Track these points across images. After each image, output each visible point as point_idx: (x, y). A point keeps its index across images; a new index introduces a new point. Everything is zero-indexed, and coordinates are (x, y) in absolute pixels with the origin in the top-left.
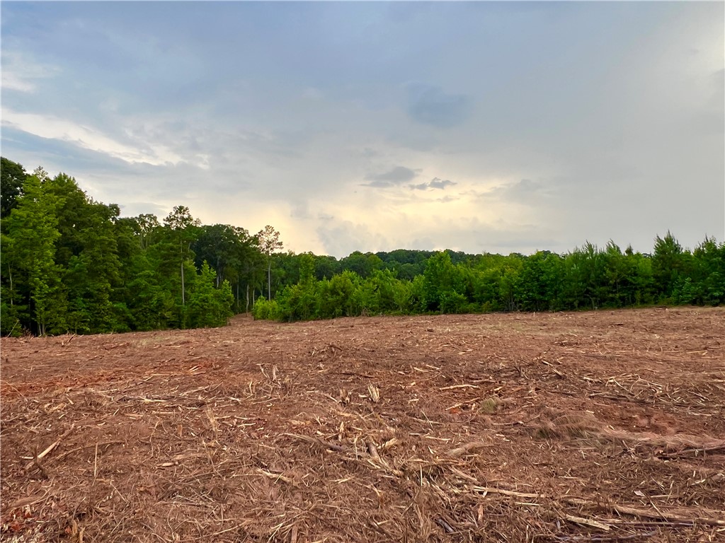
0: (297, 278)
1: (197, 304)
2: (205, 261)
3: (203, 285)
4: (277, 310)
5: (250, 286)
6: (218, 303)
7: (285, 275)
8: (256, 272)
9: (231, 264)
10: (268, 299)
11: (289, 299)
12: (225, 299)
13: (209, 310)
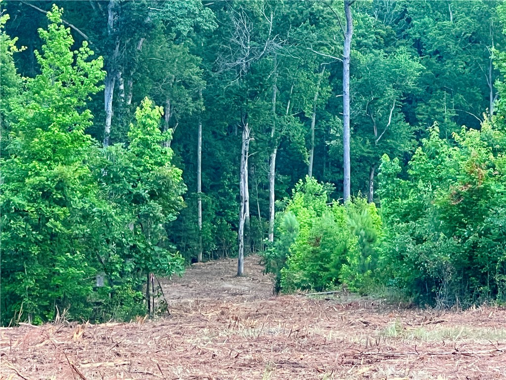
0: (476, 91)
1: (20, 212)
2: (55, 14)
3: (44, 123)
4: (382, 247)
5: (255, 132)
6: (108, 208)
7: (420, 82)
8: (284, 63)
9: (169, 25)
10: (337, 194)
11: (442, 196)
12: (143, 190)
13: (71, 238)
